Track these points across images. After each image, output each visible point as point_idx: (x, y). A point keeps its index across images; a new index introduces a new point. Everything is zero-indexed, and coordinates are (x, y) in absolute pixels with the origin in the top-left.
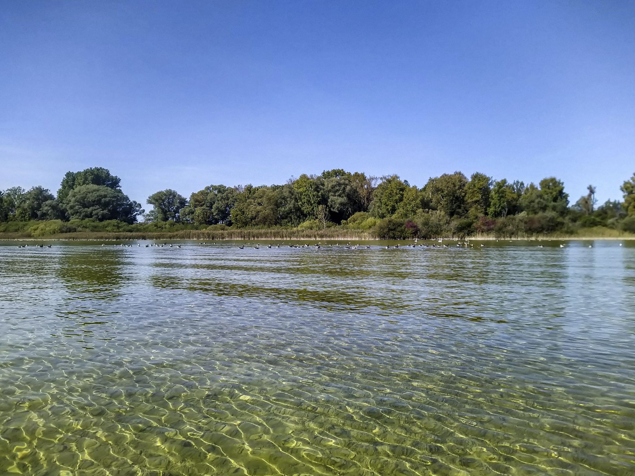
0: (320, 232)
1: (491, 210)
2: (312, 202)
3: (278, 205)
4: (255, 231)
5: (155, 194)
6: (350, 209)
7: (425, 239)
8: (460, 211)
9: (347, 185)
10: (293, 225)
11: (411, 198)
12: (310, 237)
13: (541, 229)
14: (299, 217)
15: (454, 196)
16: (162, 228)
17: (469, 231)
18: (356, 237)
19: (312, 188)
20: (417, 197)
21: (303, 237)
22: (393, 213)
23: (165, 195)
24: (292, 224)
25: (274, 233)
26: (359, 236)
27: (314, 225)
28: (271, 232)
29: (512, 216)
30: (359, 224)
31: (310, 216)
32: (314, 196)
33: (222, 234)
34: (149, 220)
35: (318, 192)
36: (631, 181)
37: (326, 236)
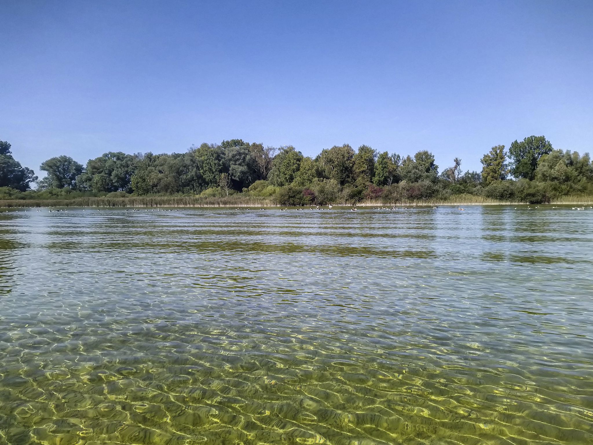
0: (223, 199)
1: (376, 179)
2: (214, 170)
3: (179, 173)
4: (158, 198)
5: (49, 161)
6: (250, 178)
7: (322, 206)
8: (349, 180)
9: (247, 154)
10: (195, 193)
11: (307, 167)
12: (213, 204)
13: (420, 196)
14: (200, 184)
15: (344, 166)
16: (58, 195)
17: (359, 198)
18: (258, 204)
19: (213, 156)
20: (313, 166)
21: (207, 203)
22: (291, 182)
23: (60, 161)
24: (194, 191)
25: (177, 200)
26: (261, 203)
27: (216, 193)
28: (174, 199)
29: (396, 184)
30: (260, 191)
31: (211, 183)
32: (215, 164)
33: (123, 201)
34: (44, 187)
35: (220, 160)
36: (490, 155)
37: (230, 203)
